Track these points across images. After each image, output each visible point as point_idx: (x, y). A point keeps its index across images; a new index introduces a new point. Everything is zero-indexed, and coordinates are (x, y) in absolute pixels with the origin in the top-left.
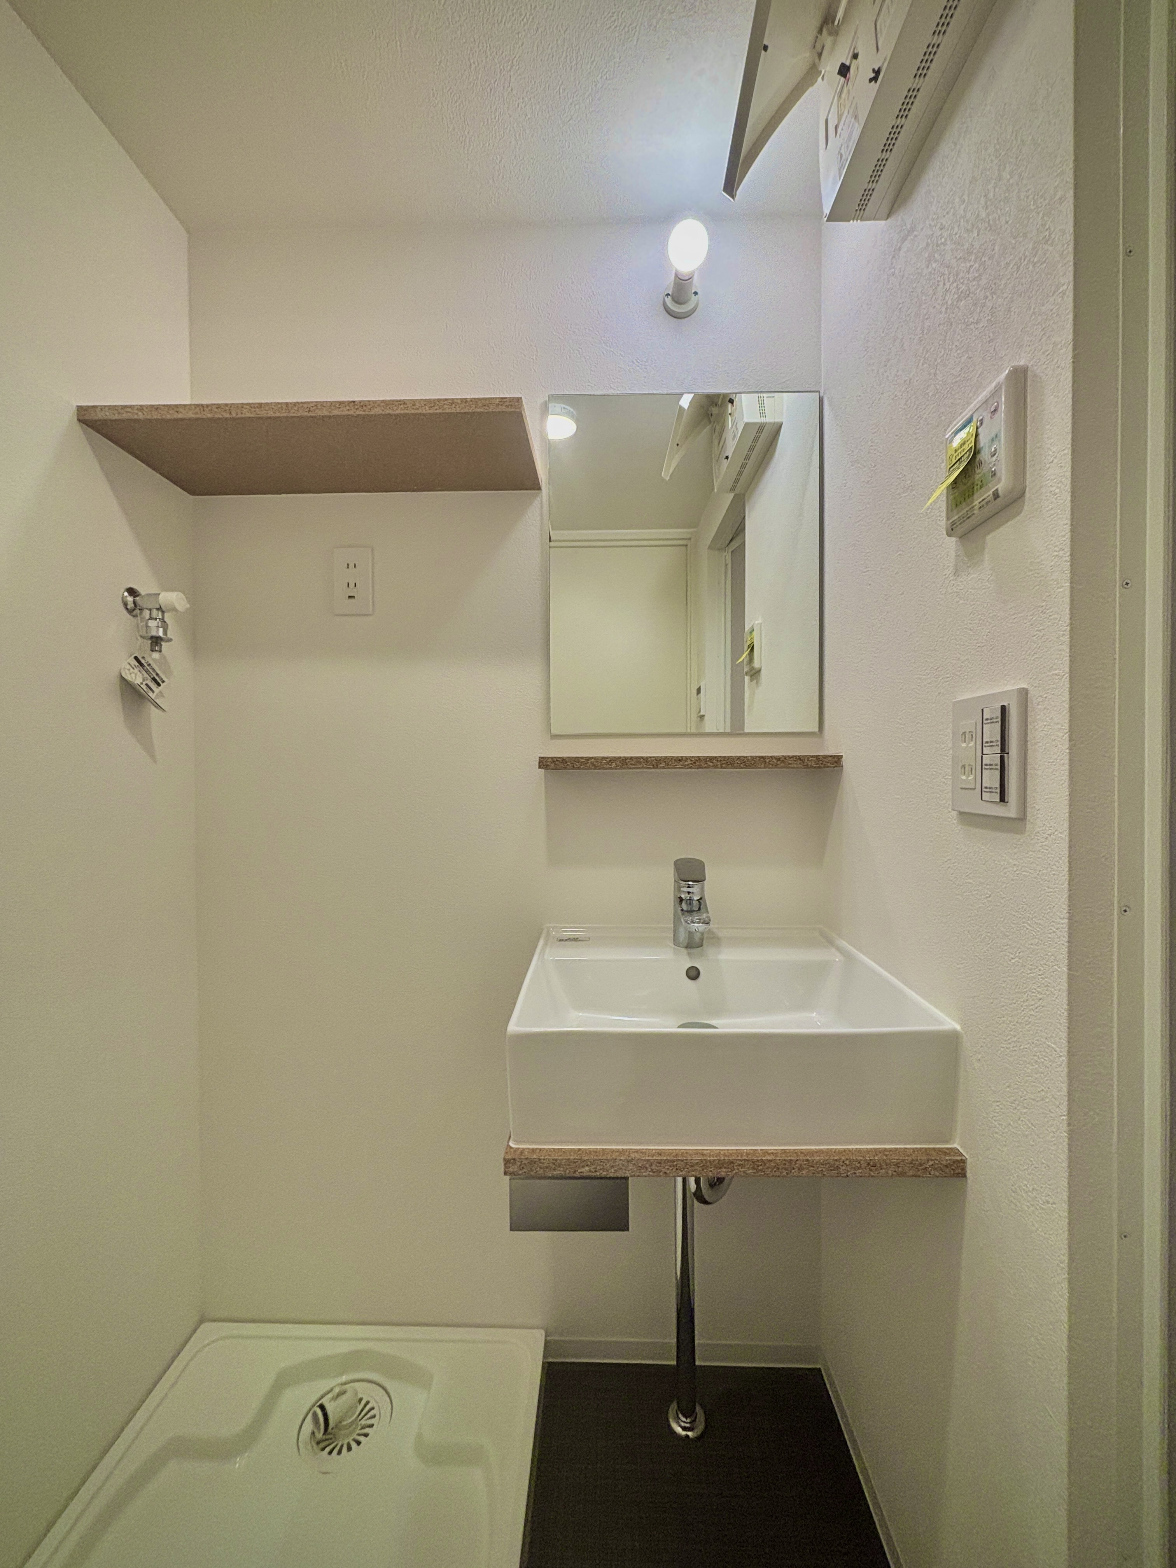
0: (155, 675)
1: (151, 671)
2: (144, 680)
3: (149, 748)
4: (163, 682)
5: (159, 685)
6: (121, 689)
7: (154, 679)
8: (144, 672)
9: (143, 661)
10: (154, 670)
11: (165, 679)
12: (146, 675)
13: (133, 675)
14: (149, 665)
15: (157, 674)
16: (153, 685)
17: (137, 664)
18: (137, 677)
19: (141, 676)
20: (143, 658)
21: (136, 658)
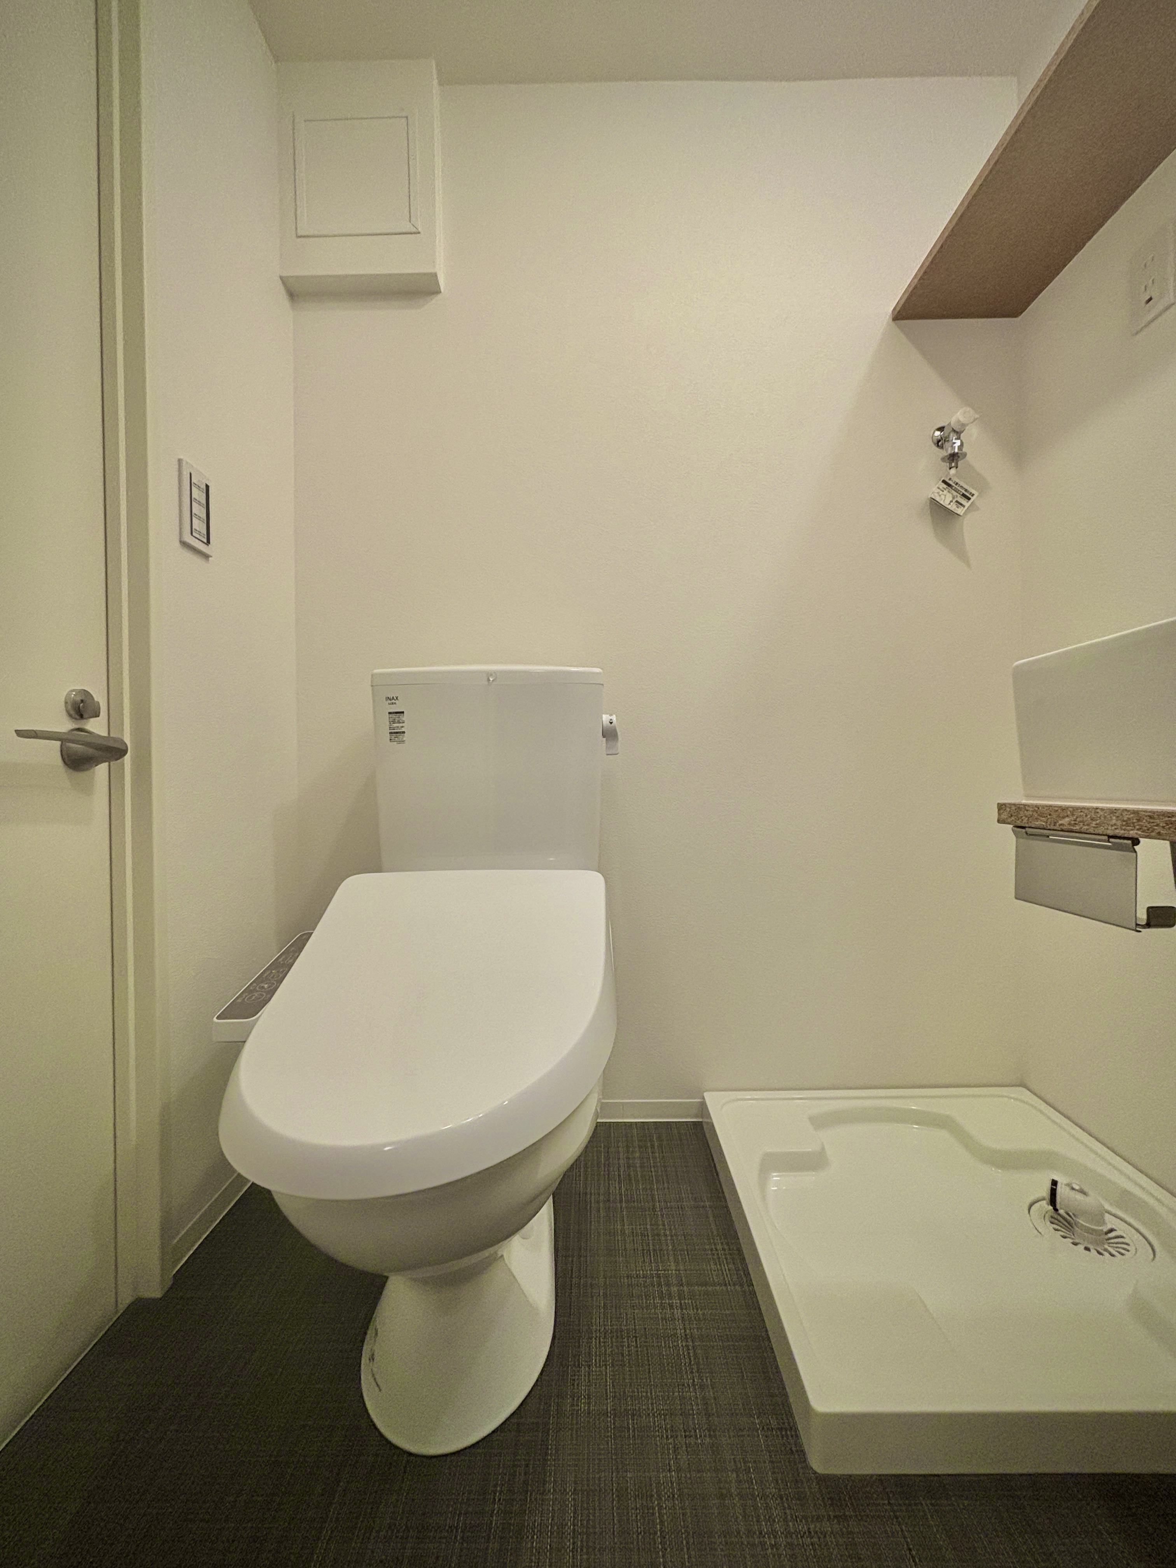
0: (963, 491)
1: (959, 488)
2: (954, 498)
3: (962, 555)
4: (973, 495)
5: (969, 499)
6: (931, 509)
7: (964, 495)
8: (953, 492)
9: (950, 482)
10: (962, 487)
11: (973, 492)
12: (955, 494)
13: (943, 497)
14: (957, 484)
15: (966, 490)
16: (963, 501)
17: (945, 486)
18: (946, 499)
19: (951, 495)
20: (950, 479)
21: (944, 482)
